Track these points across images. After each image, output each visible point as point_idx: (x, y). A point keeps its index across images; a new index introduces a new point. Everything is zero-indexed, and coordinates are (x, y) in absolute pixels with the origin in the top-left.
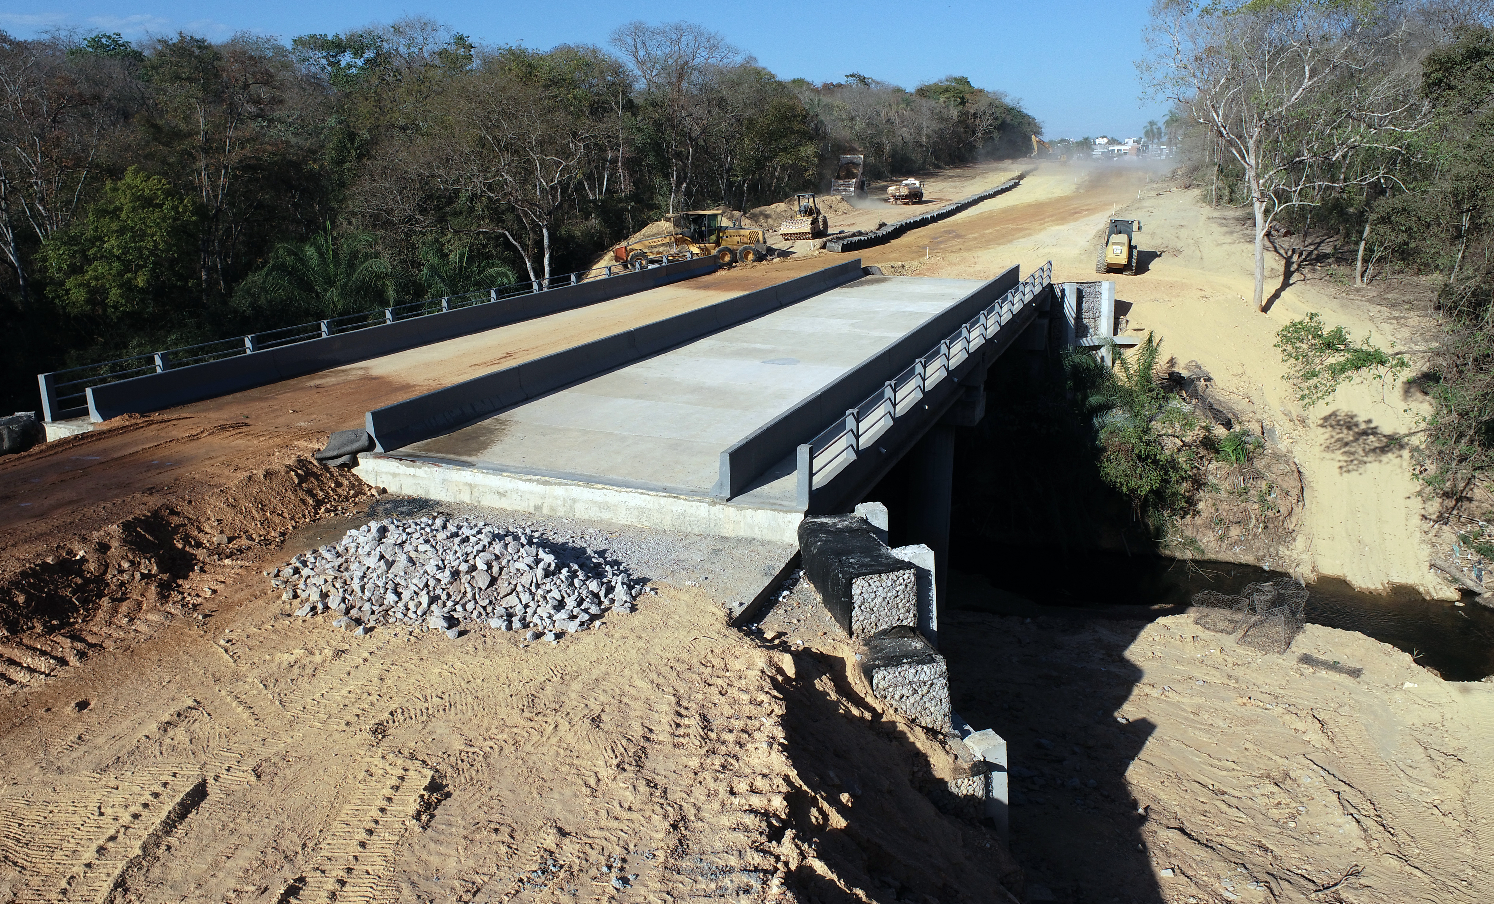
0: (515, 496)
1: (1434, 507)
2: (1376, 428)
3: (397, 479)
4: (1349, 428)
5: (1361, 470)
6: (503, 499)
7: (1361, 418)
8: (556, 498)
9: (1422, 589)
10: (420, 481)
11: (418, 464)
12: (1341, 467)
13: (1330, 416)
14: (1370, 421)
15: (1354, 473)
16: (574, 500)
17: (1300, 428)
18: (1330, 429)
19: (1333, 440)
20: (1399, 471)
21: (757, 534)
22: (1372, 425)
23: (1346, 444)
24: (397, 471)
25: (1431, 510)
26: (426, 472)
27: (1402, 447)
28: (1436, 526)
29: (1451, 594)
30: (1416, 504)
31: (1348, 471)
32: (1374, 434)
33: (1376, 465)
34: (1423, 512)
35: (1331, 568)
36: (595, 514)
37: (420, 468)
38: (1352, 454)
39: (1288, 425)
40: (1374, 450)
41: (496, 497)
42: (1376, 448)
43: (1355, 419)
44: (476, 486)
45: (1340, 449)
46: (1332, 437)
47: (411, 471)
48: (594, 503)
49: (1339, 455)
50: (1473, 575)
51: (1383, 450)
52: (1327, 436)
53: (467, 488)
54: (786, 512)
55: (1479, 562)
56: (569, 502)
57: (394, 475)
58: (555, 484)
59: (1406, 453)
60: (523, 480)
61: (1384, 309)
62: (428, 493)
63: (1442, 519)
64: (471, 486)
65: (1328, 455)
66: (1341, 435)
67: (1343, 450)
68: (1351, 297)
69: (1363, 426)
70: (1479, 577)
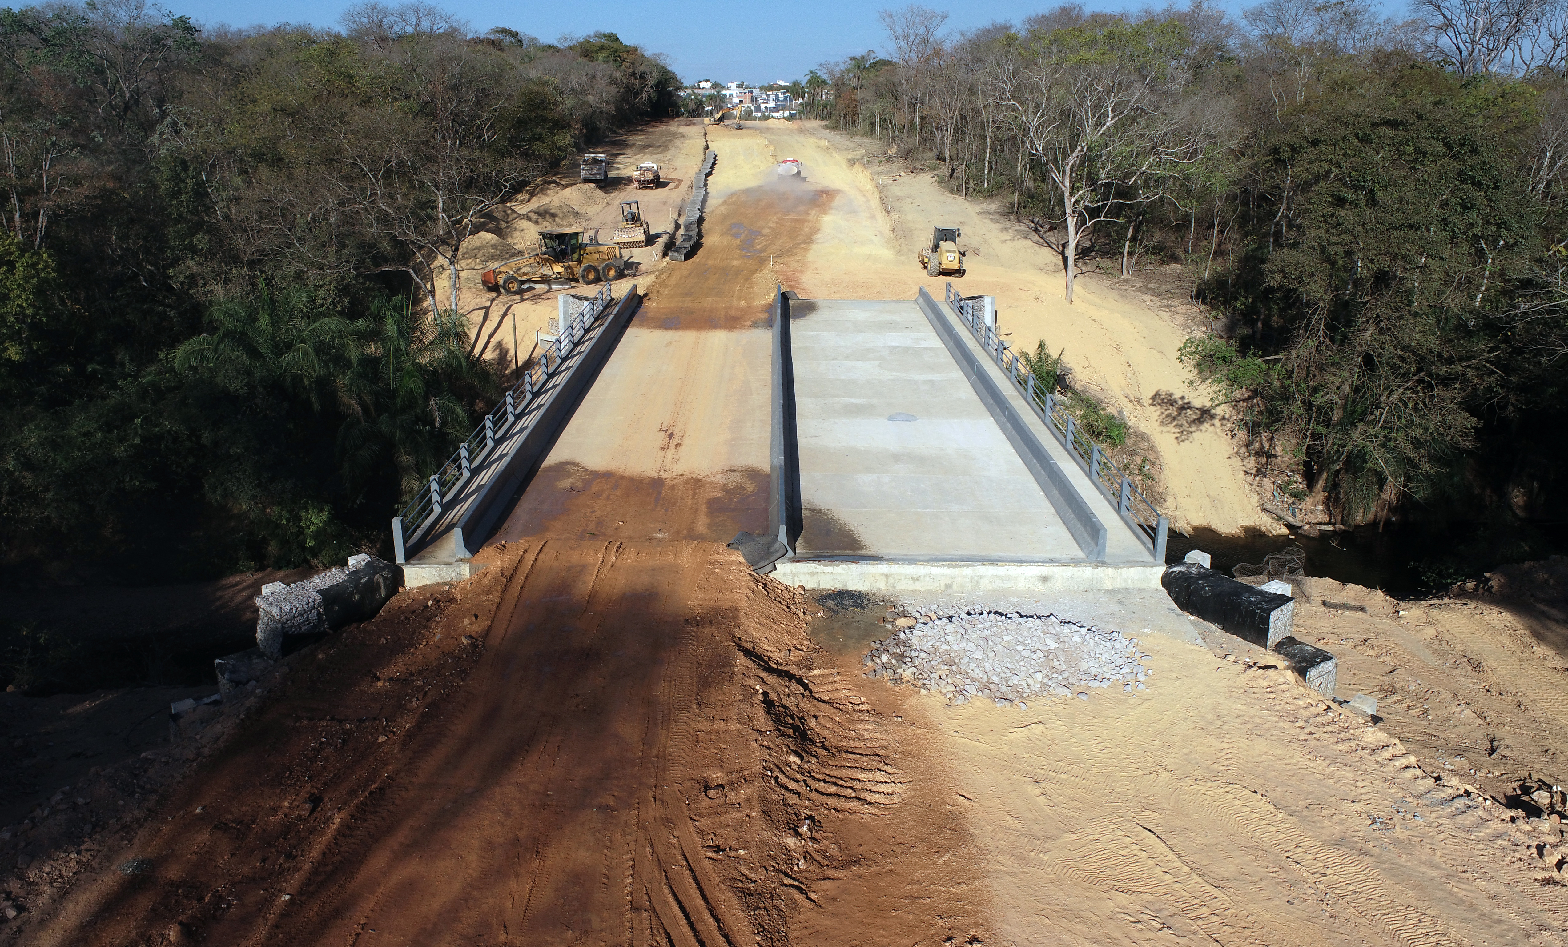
0: (927, 579)
1: (1252, 463)
2: (1189, 403)
3: (816, 577)
4: (1172, 405)
5: (1191, 439)
6: (917, 583)
7: (1177, 396)
8: (964, 577)
9: (1263, 529)
10: (838, 577)
11: (836, 563)
12: (1177, 438)
13: (1155, 395)
14: (1182, 398)
15: (1187, 441)
16: (980, 577)
17: (1138, 407)
18: (1159, 407)
19: (1164, 416)
20: (1216, 437)
21: (1130, 585)
22: (1186, 401)
23: (1174, 418)
24: (815, 570)
25: (1249, 466)
26: (844, 569)
27: (1213, 417)
28: (1257, 478)
29: (1285, 531)
30: (1236, 462)
31: (1183, 441)
32: (1190, 408)
33: (1198, 433)
34: (1245, 469)
35: (1199, 521)
36: (998, 584)
37: (838, 566)
38: (1181, 426)
39: (1130, 405)
40: (1194, 421)
41: (911, 582)
42: (1195, 420)
43: (1173, 397)
44: (891, 575)
45: (1171, 423)
46: (1163, 413)
47: (829, 569)
48: (997, 576)
49: (1171, 428)
50: (1290, 513)
51: (1200, 421)
52: (1158, 413)
53: (883, 577)
54: (1152, 567)
55: (1293, 503)
56: (976, 578)
57: (812, 574)
58: (964, 566)
59: (1216, 422)
60: (935, 566)
61: (1154, 298)
62: (846, 585)
63: (1260, 472)
64: (887, 576)
65: (1165, 429)
66: (1168, 412)
67: (1174, 423)
68: (1124, 287)
69: (1180, 402)
70: (1294, 515)
